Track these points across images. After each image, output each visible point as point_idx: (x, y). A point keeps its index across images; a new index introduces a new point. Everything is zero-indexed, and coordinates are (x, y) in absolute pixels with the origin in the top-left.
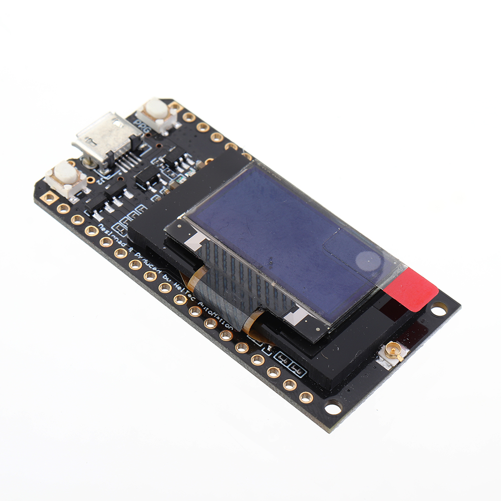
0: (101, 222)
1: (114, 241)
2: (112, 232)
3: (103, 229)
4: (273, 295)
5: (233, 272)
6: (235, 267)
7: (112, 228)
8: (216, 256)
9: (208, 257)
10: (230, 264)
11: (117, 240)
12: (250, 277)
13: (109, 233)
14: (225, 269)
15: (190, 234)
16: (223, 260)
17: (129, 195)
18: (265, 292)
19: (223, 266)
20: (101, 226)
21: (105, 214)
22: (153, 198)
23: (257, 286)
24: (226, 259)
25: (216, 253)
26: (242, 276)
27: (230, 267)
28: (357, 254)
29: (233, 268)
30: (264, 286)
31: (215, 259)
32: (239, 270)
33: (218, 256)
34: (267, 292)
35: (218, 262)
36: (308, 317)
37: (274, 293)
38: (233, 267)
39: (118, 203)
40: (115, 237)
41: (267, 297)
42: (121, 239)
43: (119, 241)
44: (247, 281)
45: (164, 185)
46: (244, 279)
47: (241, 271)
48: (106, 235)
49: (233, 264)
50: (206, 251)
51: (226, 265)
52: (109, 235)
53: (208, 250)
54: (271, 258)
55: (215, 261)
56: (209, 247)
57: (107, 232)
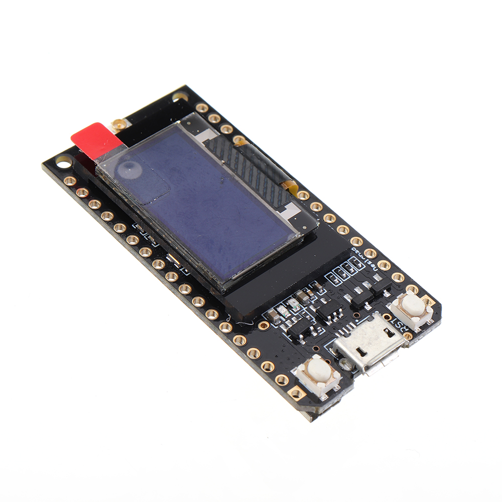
0: (375, 273)
1: (362, 254)
2: (365, 262)
3: (373, 266)
4: (224, 153)
5: (258, 177)
6: (256, 181)
7: (365, 267)
8: (273, 193)
9: (280, 192)
10: (260, 184)
11: (360, 255)
12: (244, 170)
13: (368, 261)
14: (266, 180)
15: (295, 219)
16: (266, 188)
17: (348, 298)
18: (232, 156)
19: (267, 182)
20: (375, 269)
21: (372, 281)
22: (325, 292)
23: (238, 162)
24: (264, 189)
25: (272, 196)
26: (251, 172)
27: (260, 181)
28: (140, 177)
29: (258, 180)
30: (231, 161)
31: (274, 190)
32: (253, 178)
33: (271, 193)
34: (229, 156)
35: (272, 187)
36: (196, 134)
37: (223, 154)
38: (258, 182)
39: (358, 290)
40: (362, 258)
41: (230, 152)
42: (357, 255)
43: (358, 253)
44: (247, 167)
45: (313, 305)
46: (249, 169)
47: (251, 176)
48: (370, 259)
49: (258, 184)
50: (281, 198)
51: (264, 183)
52: (368, 260)
53: (280, 198)
54: (223, 182)
55: (274, 188)
56: (278, 201)
57: (370, 263)
